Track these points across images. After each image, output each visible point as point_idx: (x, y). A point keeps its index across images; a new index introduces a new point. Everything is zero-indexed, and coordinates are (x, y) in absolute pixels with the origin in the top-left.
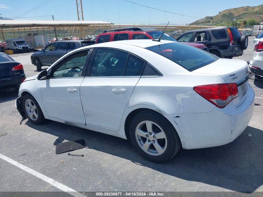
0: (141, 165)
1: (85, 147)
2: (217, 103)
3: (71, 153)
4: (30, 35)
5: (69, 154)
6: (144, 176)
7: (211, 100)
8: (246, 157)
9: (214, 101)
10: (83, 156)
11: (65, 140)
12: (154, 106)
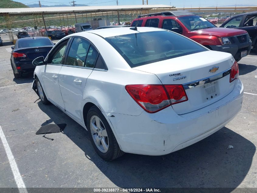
0: (89, 159)
1: (61, 132)
2: (146, 107)
3: (47, 135)
4: (95, 20)
5: (44, 136)
6: (83, 171)
7: (140, 102)
8: (203, 173)
9: (142, 103)
10: (53, 140)
11: (53, 122)
12: (96, 101)
